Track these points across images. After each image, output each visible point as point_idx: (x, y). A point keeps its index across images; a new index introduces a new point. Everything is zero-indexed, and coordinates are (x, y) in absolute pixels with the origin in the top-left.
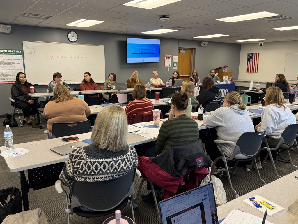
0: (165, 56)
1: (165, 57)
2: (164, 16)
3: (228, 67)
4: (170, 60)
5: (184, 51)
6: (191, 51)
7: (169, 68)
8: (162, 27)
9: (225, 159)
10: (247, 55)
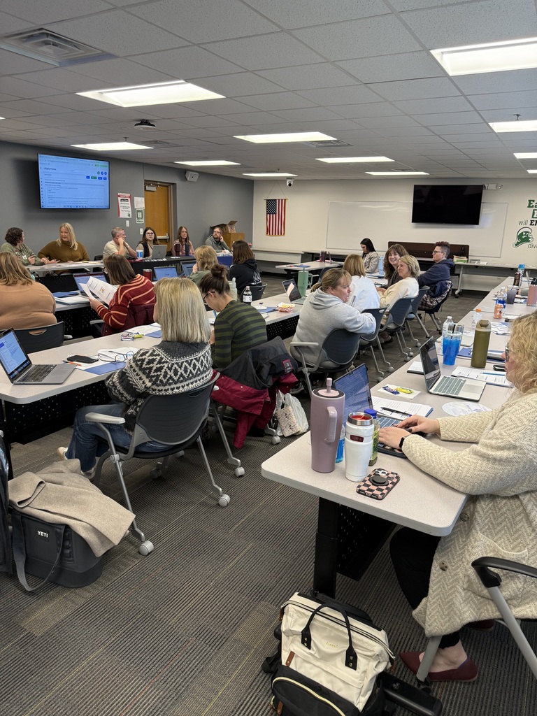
0: (119, 196)
1: (119, 199)
2: (145, 122)
3: (236, 224)
4: (130, 206)
5: (154, 189)
6: (166, 188)
7: (128, 222)
8: (126, 139)
9: (306, 370)
10: (265, 201)
